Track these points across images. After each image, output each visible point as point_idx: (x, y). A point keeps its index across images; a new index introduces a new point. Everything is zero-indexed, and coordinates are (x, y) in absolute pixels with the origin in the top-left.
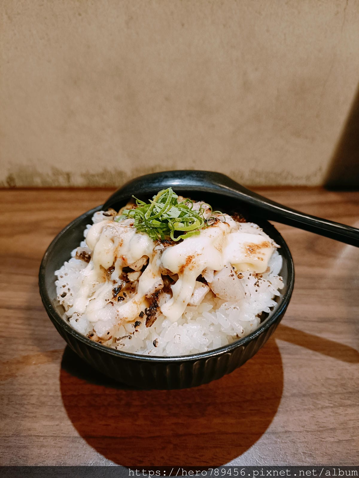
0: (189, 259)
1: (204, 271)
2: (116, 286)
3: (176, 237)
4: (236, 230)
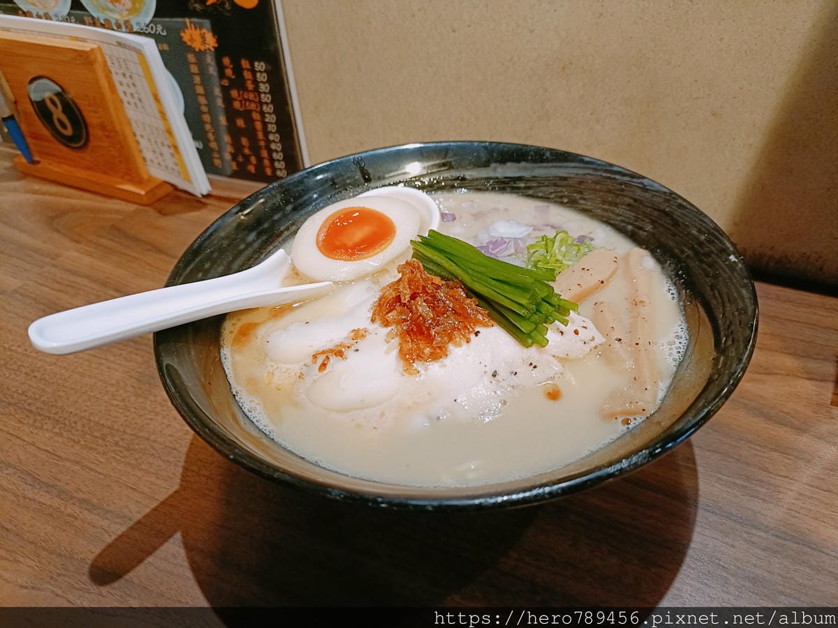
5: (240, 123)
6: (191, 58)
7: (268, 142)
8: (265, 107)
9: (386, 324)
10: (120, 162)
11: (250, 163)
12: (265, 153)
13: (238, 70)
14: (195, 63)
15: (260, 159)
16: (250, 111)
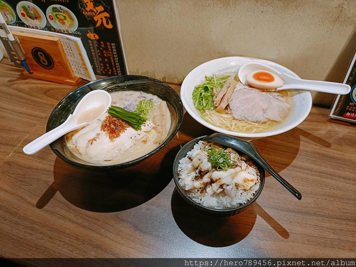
0: (220, 179)
1: (223, 184)
2: (197, 175)
3: (219, 169)
4: (244, 170)
5: (106, 60)
6: (90, 41)
7: (115, 65)
8: (114, 56)
9: (104, 131)
10: (65, 73)
11: (109, 71)
12: (114, 69)
13: (106, 45)
14: (91, 43)
15: (113, 70)
16: (110, 57)
